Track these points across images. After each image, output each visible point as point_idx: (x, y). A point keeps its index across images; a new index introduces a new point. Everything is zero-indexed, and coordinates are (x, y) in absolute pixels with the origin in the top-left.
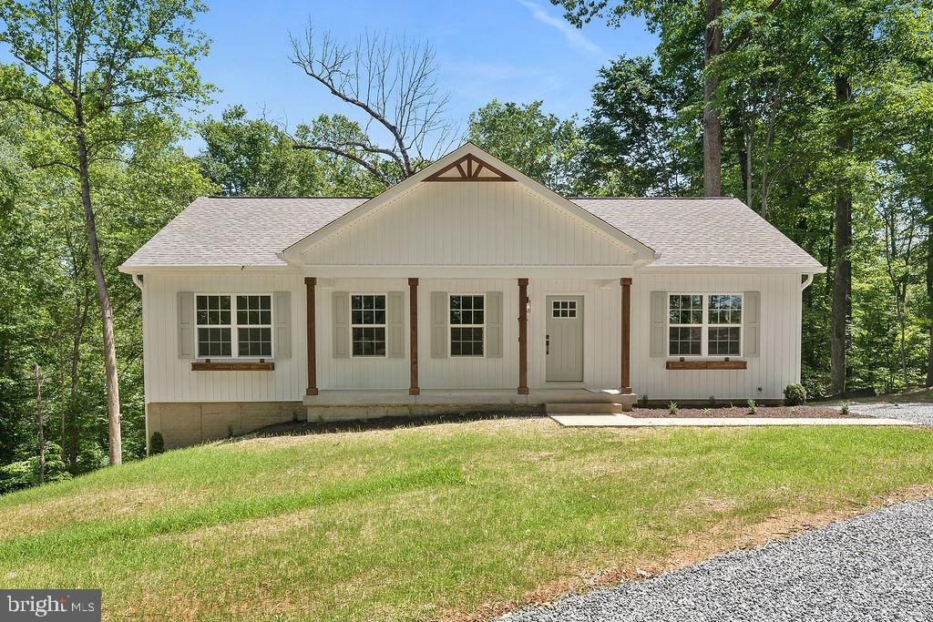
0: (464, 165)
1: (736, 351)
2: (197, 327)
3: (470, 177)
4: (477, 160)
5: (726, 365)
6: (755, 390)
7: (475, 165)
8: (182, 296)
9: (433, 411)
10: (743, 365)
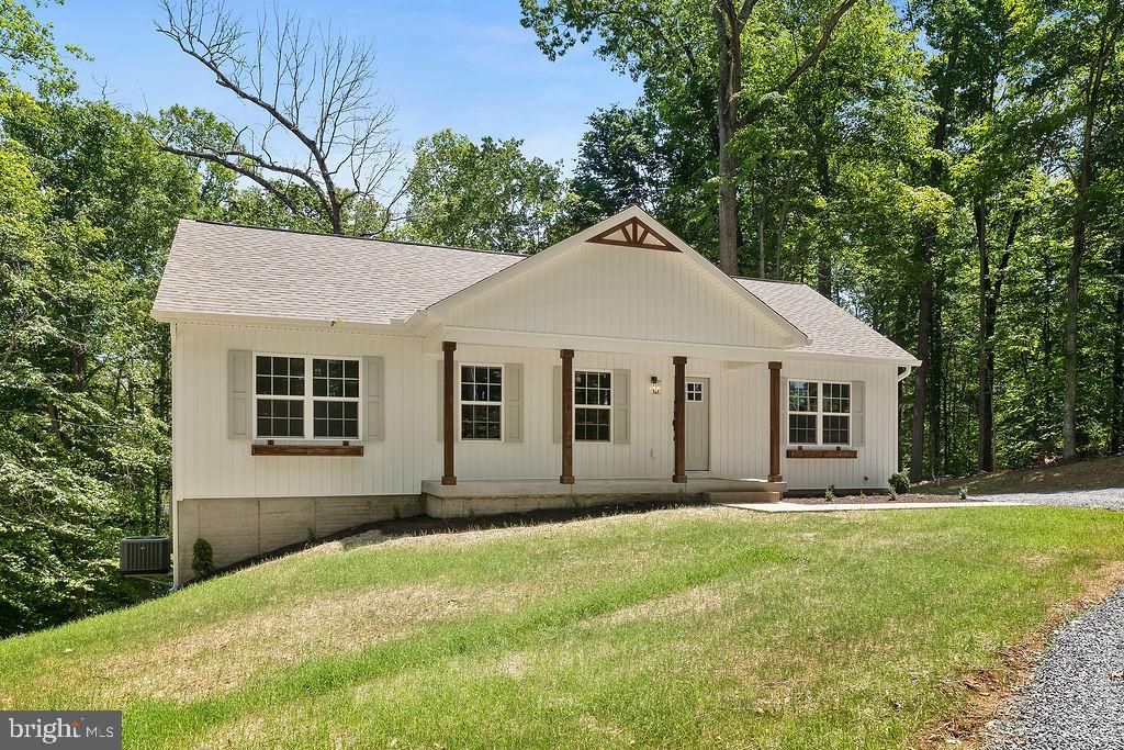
0: (629, 228)
1: (845, 440)
2: (255, 397)
3: (635, 242)
4: (643, 225)
5: (838, 454)
6: (862, 479)
7: (640, 230)
8: (235, 357)
9: (589, 502)
10: (853, 455)
